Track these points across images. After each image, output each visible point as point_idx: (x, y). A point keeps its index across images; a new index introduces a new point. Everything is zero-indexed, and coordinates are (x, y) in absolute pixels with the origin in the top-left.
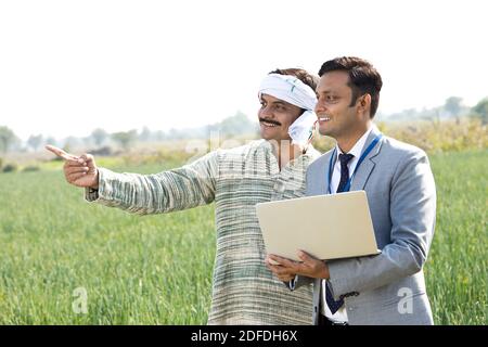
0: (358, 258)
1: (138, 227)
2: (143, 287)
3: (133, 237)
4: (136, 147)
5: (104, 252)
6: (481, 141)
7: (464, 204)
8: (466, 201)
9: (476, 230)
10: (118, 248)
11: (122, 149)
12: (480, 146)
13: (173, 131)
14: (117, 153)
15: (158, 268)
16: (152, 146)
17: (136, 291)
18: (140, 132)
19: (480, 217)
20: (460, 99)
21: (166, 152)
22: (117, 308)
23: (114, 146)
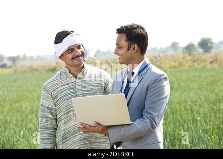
0: (122, 125)
1: (20, 104)
2: (23, 134)
3: (18, 109)
4: (20, 64)
5: (3, 116)
6: (188, 64)
7: (180, 94)
8: (181, 93)
9: (185, 107)
10: (10, 114)
11: (13, 65)
12: (188, 66)
13: (38, 56)
14: (10, 67)
15: (31, 125)
16: (28, 63)
17: (19, 136)
18: (22, 56)
19: (187, 101)
20: (178, 43)
21: (34, 66)
22: (10, 144)
23: (9, 63)
